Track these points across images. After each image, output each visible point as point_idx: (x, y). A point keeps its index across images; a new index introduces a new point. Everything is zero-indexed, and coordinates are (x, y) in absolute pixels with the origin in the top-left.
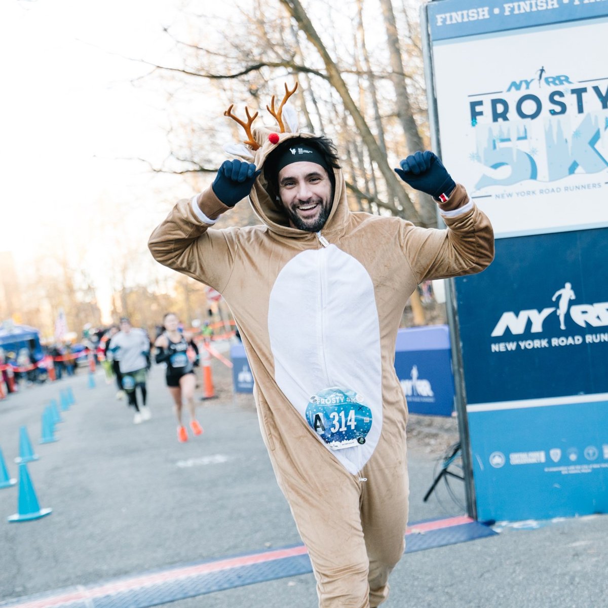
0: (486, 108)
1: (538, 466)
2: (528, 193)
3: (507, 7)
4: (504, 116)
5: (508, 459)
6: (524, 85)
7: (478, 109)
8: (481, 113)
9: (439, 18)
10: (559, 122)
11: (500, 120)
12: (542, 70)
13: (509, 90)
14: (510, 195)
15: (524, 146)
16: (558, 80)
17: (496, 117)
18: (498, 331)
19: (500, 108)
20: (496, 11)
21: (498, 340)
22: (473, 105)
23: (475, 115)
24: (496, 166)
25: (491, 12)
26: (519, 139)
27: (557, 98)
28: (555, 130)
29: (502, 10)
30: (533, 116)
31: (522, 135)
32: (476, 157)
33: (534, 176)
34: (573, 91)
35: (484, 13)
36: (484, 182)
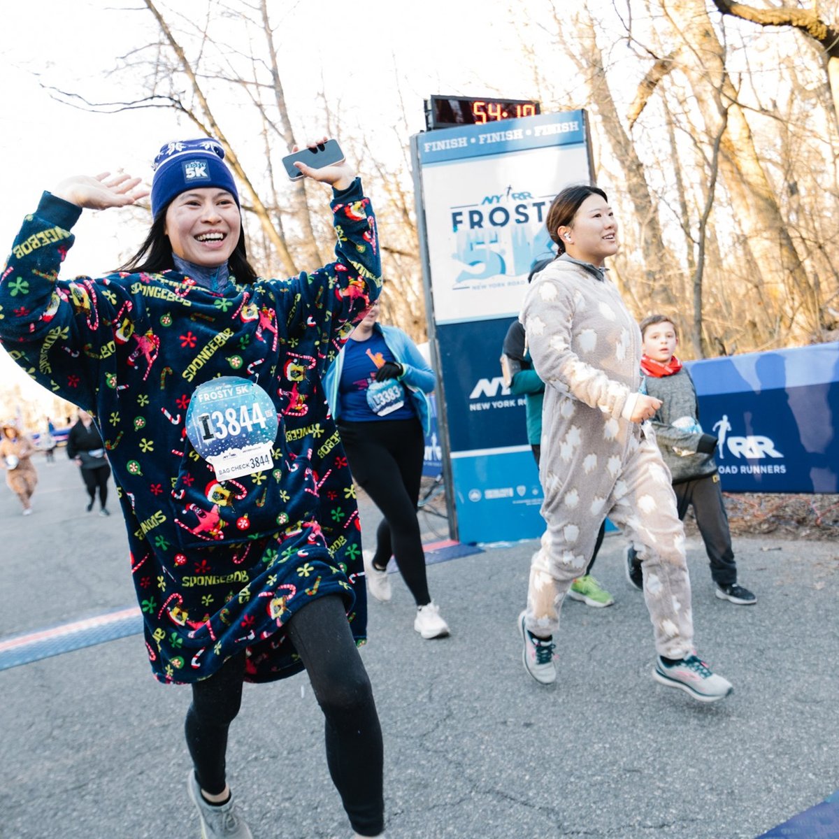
0: (465, 218)
1: (508, 499)
2: (499, 285)
3: (482, 137)
4: (479, 224)
5: (483, 495)
6: (495, 200)
7: (458, 218)
8: (461, 222)
9: (427, 146)
10: (523, 229)
11: (476, 227)
12: (510, 188)
13: (483, 203)
14: (484, 287)
15: (495, 248)
16: (522, 195)
17: (473, 224)
18: (475, 394)
19: (476, 218)
20: (473, 140)
21: (476, 401)
22: (455, 215)
23: (456, 223)
24: (473, 264)
25: (468, 141)
26: (492, 242)
27: (521, 210)
28: (520, 235)
29: (478, 139)
30: (503, 224)
31: (494, 239)
32: (456, 256)
33: (503, 271)
34: (535, 205)
35: (463, 142)
36: (464, 276)
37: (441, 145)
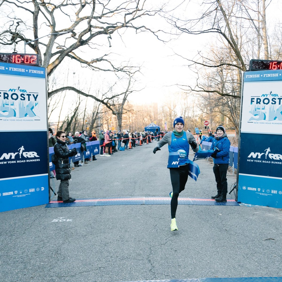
0: (255, 100)
1: (254, 191)
2: (263, 123)
3: (264, 75)
4: (259, 103)
5: (247, 188)
6: (266, 95)
7: (253, 100)
8: (254, 101)
9: (247, 76)
10: (273, 106)
12: (271, 92)
13: (262, 96)
14: (258, 123)
15: (263, 111)
16: (275, 95)
17: (257, 103)
18: (249, 156)
19: (259, 101)
20: (262, 76)
21: (249, 159)
22: (252, 99)
23: (252, 101)
24: (255, 115)
25: (260, 76)
26: (262, 109)
27: (274, 100)
28: (272, 108)
29: (263, 76)
30: (267, 104)
31: (263, 108)
32: (250, 112)
33: (265, 119)
34: (278, 99)
35: (258, 76)
36: (252, 119)
37: (251, 76)
